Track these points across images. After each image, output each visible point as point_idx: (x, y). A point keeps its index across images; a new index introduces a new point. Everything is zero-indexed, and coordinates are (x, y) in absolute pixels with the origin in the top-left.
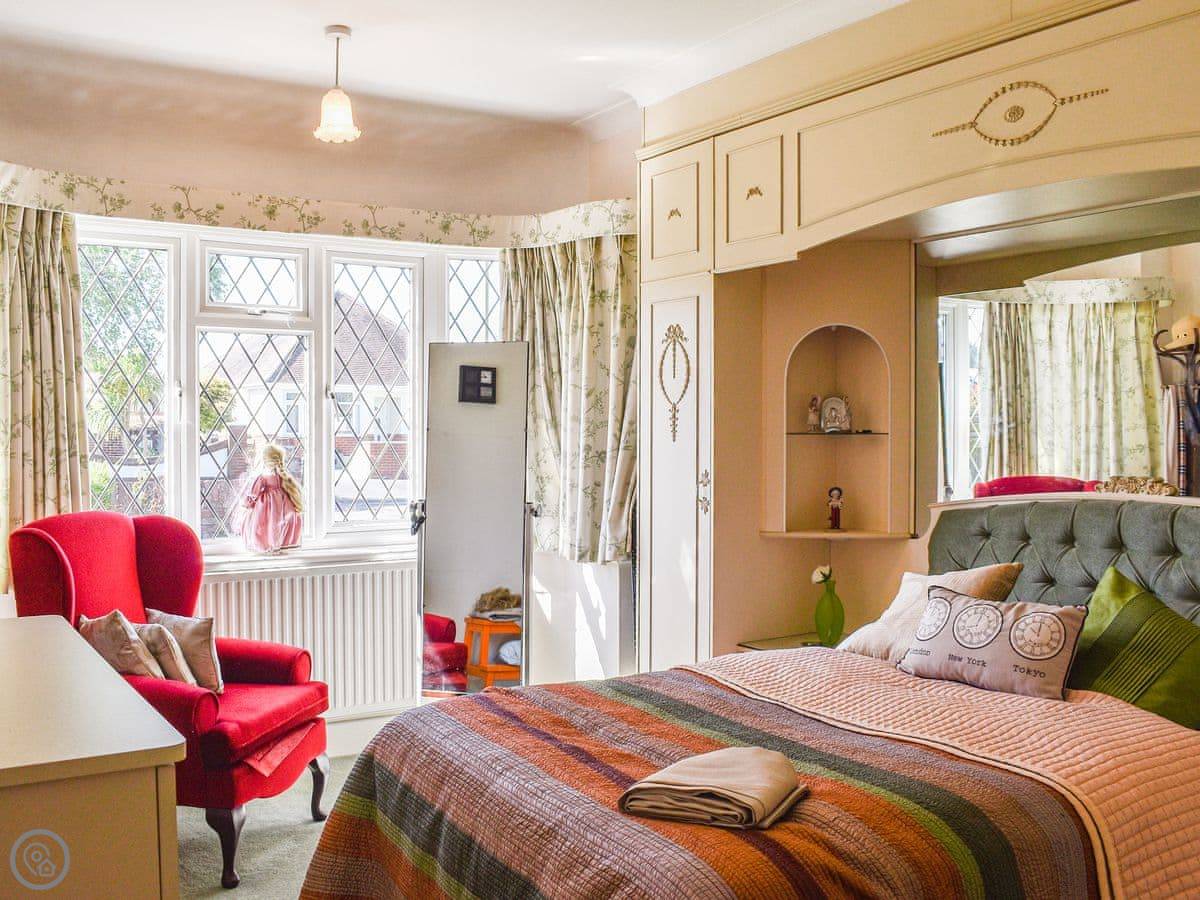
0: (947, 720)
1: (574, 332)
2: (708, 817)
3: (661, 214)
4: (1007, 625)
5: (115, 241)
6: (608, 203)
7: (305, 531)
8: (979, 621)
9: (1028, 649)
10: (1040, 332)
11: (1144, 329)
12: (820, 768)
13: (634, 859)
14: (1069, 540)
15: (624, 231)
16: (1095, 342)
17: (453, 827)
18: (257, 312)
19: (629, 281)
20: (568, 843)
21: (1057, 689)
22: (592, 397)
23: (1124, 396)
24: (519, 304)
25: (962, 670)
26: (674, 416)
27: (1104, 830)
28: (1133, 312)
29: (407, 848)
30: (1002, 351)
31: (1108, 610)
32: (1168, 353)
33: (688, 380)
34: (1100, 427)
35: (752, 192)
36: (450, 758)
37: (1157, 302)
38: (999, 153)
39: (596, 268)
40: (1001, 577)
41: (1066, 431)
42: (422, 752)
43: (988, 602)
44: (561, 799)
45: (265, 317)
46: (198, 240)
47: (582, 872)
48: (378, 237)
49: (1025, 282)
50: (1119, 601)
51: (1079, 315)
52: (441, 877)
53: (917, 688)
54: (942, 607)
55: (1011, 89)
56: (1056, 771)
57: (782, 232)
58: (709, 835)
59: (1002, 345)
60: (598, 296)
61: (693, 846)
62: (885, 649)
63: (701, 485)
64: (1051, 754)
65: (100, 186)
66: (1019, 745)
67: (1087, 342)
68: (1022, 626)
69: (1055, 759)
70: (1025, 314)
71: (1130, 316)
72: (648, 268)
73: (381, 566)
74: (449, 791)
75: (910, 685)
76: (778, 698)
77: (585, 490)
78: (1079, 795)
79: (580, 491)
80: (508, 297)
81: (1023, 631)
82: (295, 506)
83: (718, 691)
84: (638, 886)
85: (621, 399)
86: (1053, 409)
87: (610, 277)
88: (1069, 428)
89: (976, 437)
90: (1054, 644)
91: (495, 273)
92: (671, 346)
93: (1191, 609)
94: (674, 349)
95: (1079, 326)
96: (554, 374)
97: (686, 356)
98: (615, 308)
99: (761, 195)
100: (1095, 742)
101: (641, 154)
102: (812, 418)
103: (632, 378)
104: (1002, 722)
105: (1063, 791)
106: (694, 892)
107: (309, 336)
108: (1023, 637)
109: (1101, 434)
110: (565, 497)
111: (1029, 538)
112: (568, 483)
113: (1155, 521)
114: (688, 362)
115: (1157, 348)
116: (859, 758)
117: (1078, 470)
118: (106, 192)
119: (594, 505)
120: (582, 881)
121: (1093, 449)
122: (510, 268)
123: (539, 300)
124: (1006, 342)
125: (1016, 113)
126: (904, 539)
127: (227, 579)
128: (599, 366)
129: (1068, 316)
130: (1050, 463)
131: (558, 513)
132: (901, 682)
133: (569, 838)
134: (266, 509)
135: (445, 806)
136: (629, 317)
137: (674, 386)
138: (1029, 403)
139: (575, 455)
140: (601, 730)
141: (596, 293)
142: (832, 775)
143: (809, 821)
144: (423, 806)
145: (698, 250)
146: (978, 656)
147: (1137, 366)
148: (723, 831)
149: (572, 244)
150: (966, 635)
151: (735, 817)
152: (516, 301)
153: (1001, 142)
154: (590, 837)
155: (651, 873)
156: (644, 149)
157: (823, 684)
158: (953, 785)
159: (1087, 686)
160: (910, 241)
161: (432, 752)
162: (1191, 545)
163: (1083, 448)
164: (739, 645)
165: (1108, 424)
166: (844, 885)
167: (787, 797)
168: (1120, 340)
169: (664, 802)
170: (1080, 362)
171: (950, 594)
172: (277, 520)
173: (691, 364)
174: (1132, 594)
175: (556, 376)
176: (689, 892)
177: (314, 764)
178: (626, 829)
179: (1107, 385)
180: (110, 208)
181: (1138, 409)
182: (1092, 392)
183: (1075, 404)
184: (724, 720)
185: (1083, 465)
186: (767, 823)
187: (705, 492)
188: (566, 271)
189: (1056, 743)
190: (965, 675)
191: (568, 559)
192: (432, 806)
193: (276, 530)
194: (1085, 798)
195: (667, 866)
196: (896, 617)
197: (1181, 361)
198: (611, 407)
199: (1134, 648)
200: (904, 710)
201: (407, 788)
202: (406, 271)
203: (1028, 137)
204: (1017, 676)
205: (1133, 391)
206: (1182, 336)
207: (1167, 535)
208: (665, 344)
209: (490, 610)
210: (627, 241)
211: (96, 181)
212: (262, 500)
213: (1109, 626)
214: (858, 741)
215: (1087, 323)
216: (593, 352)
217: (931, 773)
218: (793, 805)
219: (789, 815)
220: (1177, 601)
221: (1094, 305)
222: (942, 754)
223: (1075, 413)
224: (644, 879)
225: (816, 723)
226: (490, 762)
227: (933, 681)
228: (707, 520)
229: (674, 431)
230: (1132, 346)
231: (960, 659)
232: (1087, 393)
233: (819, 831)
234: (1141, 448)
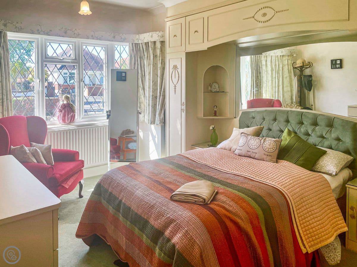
0: (249, 169)
1: (149, 65)
2: (194, 201)
3: (172, 36)
4: (262, 143)
5: (19, 39)
6: (157, 33)
7: (76, 117)
8: (254, 142)
9: (267, 149)
10: (264, 63)
11: (290, 62)
12: (219, 185)
13: (176, 215)
14: (275, 120)
15: (162, 40)
16: (277, 65)
17: (124, 204)
18: (61, 59)
19: (163, 53)
20: (157, 210)
21: (275, 160)
22: (154, 82)
23: (284, 79)
24: (134, 57)
25: (251, 155)
26: (175, 88)
27: (292, 200)
28: (287, 58)
29: (111, 210)
30: (254, 68)
31: (287, 139)
32: (296, 68)
33: (179, 79)
34: (278, 86)
35: (195, 32)
36: (123, 185)
37: (293, 55)
38: (260, 25)
39: (154, 49)
40: (258, 130)
41: (270, 87)
42: (115, 183)
43: (257, 137)
44: (155, 197)
45: (64, 60)
46: (44, 39)
47: (162, 218)
48: (96, 40)
49: (263, 53)
50: (289, 137)
51: (273, 58)
52: (121, 218)
53: (239, 159)
54: (245, 138)
55: (264, 8)
56: (278, 184)
57: (203, 42)
58: (195, 207)
59: (254, 66)
60: (155, 56)
61: (191, 210)
62: (230, 148)
63: (182, 106)
64: (276, 179)
65: (15, 24)
66: (268, 176)
67: (275, 65)
68: (265, 144)
69: (277, 181)
70: (260, 58)
71: (286, 59)
72: (168, 50)
73: (98, 127)
74: (123, 194)
75: (238, 158)
76: (205, 163)
77: (152, 106)
78: (285, 191)
79: (151, 107)
80: (131, 56)
81: (266, 145)
82: (73, 111)
83: (190, 161)
84: (177, 223)
85: (161, 83)
86: (266, 82)
87: (158, 52)
88: (271, 87)
89: (247, 88)
90: (274, 148)
91: (127, 49)
92: (174, 70)
93: (307, 138)
94: (175, 71)
95: (274, 61)
96: (143, 76)
97: (178, 73)
98: (159, 60)
99: (198, 32)
100: (287, 176)
101: (166, 20)
102: (210, 88)
103: (164, 78)
104: (263, 170)
105: (281, 190)
106: (193, 224)
107: (77, 65)
108: (266, 147)
109: (278, 88)
110: (146, 108)
111: (265, 119)
112: (147, 104)
113: (297, 116)
114: (179, 74)
115: (293, 67)
116: (228, 181)
117: (273, 97)
118: (16, 26)
119: (154, 110)
120: (162, 221)
121: (276, 92)
122: (131, 48)
123: (139, 57)
124: (255, 65)
125: (265, 15)
126: (232, 119)
127: (54, 132)
128: (155, 75)
129: (271, 59)
130: (266, 95)
131: (144, 111)
132: (235, 158)
133: (158, 208)
134: (65, 112)
135: (122, 199)
136: (163, 63)
137: (175, 80)
138: (261, 80)
139: (149, 97)
140: (162, 174)
141: (154, 56)
142: (222, 187)
143: (219, 201)
144: (116, 198)
145: (181, 46)
146: (254, 151)
147: (288, 71)
148: (198, 206)
149: (148, 43)
150: (251, 146)
151: (201, 201)
152: (133, 57)
153: (260, 22)
154: (164, 208)
155: (181, 218)
156: (167, 19)
157: (216, 159)
158: (253, 189)
159: (282, 159)
160: (235, 44)
161: (118, 183)
162: (306, 122)
163: (274, 91)
164: (192, 145)
165: (280, 86)
166: (230, 219)
167: (213, 194)
168: (284, 65)
169: (183, 198)
170: (273, 70)
171: (246, 135)
172: (68, 115)
173: (179, 75)
174: (293, 135)
175: (144, 77)
176: (191, 224)
177: (80, 182)
178: (173, 205)
179: (280, 76)
180: (18, 30)
181: (288, 82)
182: (277, 78)
183: (272, 81)
184: (193, 170)
185: (274, 95)
186: (209, 202)
187: (183, 107)
188: (146, 49)
189: (277, 176)
190: (251, 156)
191: (147, 123)
192: (118, 198)
193: (68, 118)
194: (286, 192)
195: (185, 216)
196: (232, 140)
197: (299, 70)
198: (159, 85)
199: (294, 149)
200: (237, 166)
201: (111, 193)
202: (103, 48)
203: (267, 21)
204: (265, 157)
205: (286, 77)
206: (299, 63)
207: (300, 119)
208: (173, 70)
209: (125, 135)
210: (163, 43)
211: (13, 22)
212: (64, 110)
213: (287, 144)
214: (228, 176)
215: (276, 60)
216: (153, 71)
217: (248, 186)
218: (214, 197)
219: (214, 199)
220: (303, 136)
221: (277, 56)
222: (249, 179)
223: (272, 83)
224: (179, 220)
225: (216, 170)
226: (134, 186)
227: (243, 157)
228: (184, 114)
229: (175, 92)
230: (287, 66)
231: (250, 152)
232: (275, 78)
233: (222, 204)
234: (288, 91)
